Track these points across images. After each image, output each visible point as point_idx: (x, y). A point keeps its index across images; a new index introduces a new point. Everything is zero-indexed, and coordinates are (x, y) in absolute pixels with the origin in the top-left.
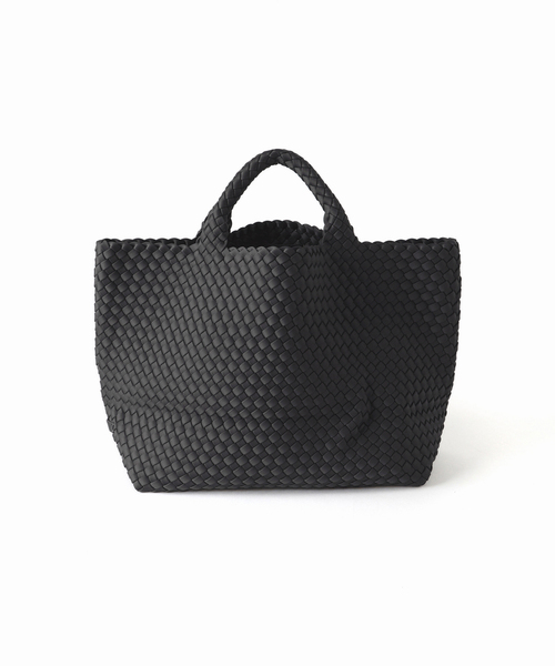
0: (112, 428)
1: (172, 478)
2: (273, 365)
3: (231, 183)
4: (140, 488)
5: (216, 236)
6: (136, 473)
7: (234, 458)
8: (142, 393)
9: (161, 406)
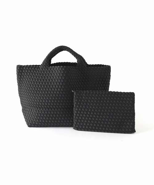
0: (23, 112)
1: (37, 123)
2: (61, 95)
3: (51, 52)
4: (29, 126)
5: (46, 64)
6: (28, 123)
7: (52, 118)
8: (30, 103)
9: (33, 106)
